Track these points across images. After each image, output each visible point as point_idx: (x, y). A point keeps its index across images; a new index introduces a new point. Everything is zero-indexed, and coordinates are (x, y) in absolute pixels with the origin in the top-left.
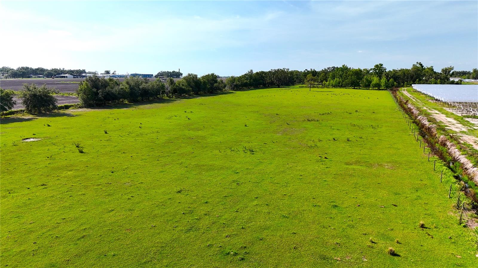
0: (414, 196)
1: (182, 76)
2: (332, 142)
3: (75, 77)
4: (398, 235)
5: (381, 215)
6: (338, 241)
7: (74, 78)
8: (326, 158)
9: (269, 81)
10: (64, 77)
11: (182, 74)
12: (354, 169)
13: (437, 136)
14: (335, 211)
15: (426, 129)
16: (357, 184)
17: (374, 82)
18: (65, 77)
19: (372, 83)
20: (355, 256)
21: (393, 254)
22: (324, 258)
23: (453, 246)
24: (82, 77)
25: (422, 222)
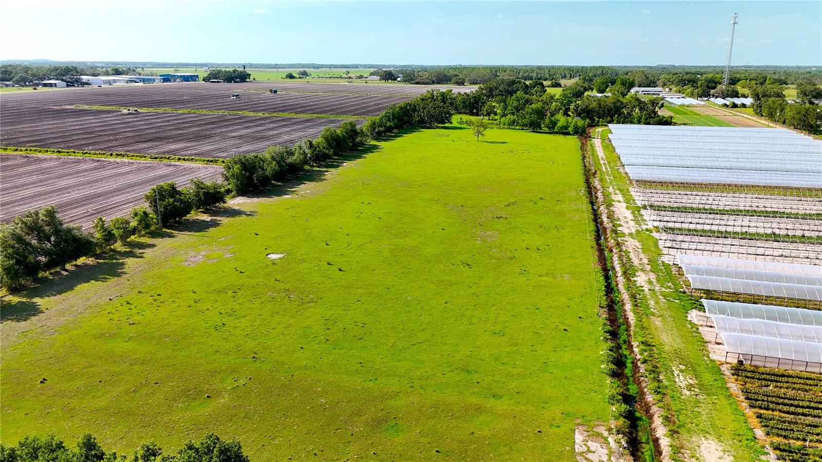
0: (579, 300)
1: (250, 79)
2: (525, 251)
3: (69, 84)
4: (568, 322)
5: (561, 313)
6: (541, 326)
7: (68, 86)
8: (525, 271)
9: (417, 119)
10: (51, 85)
11: (249, 75)
12: (545, 281)
13: (609, 240)
14: (537, 311)
15: (603, 227)
16: (547, 293)
17: (559, 124)
18: (53, 85)
19: (557, 126)
20: (550, 332)
21: (565, 330)
22: (537, 333)
23: (591, 326)
24: (81, 84)
25: (580, 315)
